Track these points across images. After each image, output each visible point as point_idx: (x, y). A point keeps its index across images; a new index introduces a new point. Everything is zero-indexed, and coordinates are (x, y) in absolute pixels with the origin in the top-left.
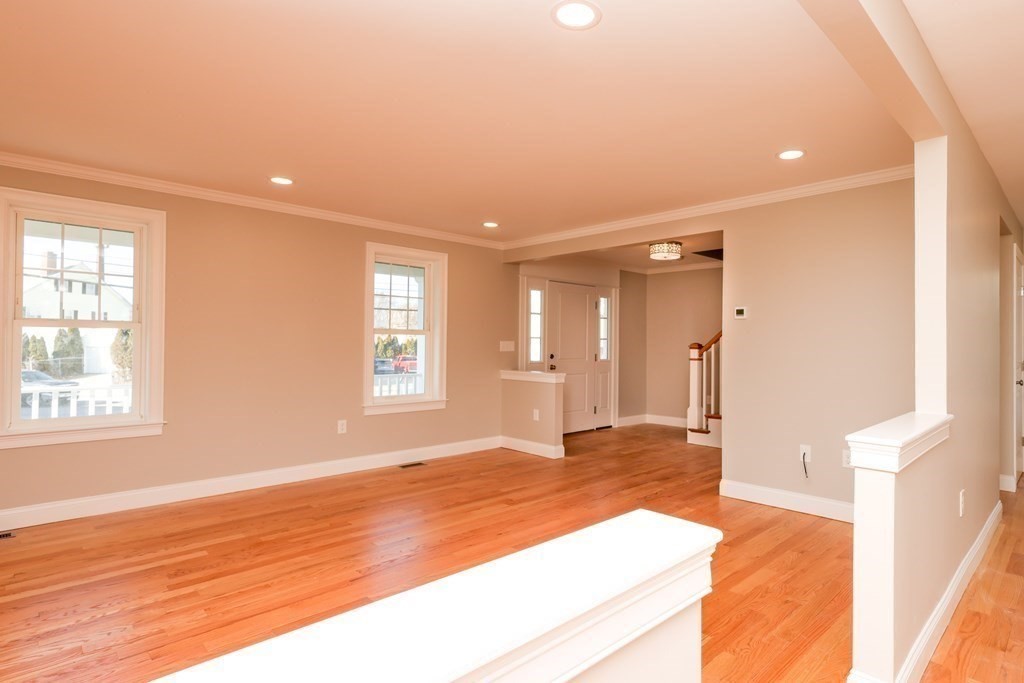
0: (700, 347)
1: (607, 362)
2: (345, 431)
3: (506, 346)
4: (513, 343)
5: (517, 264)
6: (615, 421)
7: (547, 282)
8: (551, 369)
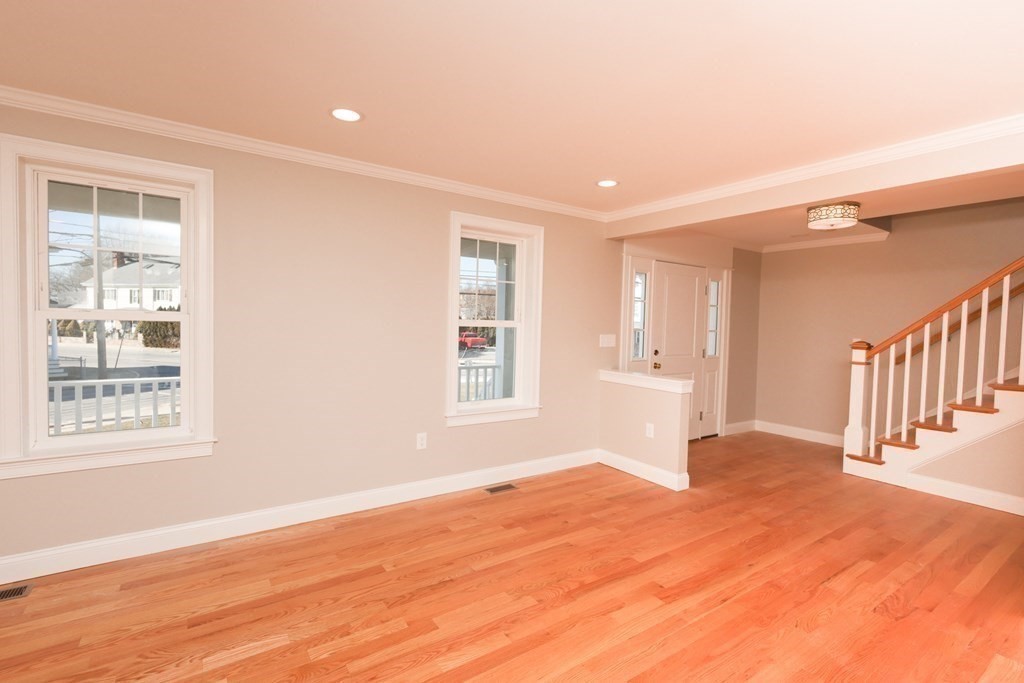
0: (869, 347)
1: (715, 358)
2: (425, 447)
3: (606, 341)
4: (614, 336)
5: (620, 240)
6: (721, 428)
7: (654, 262)
8: (655, 367)
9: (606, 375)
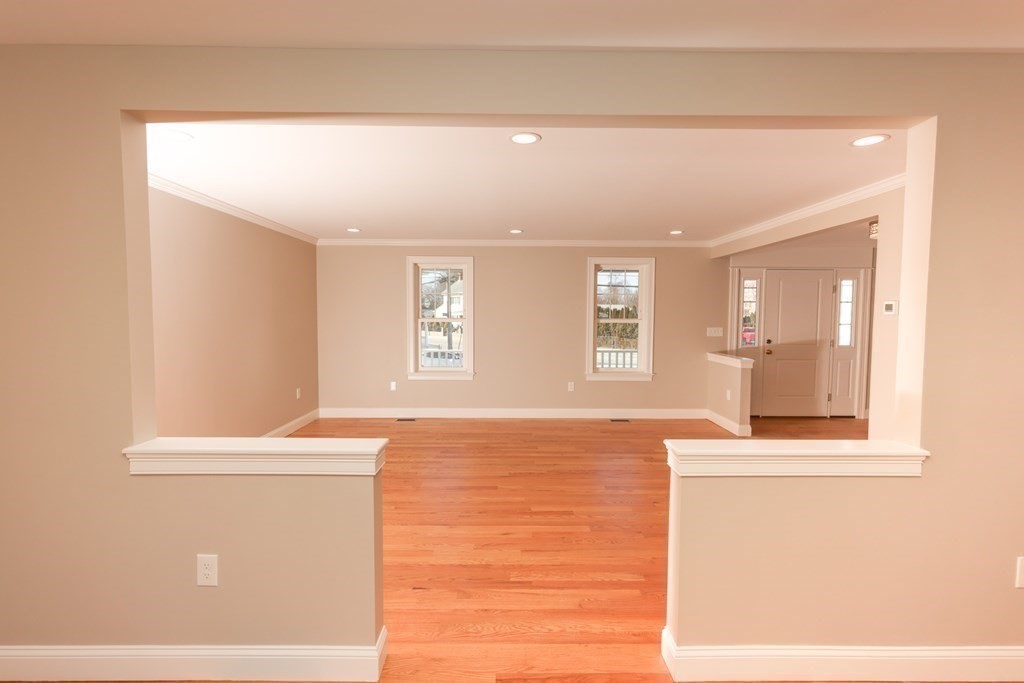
1: (850, 348)
2: (573, 390)
3: (713, 332)
4: (721, 329)
5: (726, 258)
6: (859, 411)
8: (768, 353)
9: (713, 358)
